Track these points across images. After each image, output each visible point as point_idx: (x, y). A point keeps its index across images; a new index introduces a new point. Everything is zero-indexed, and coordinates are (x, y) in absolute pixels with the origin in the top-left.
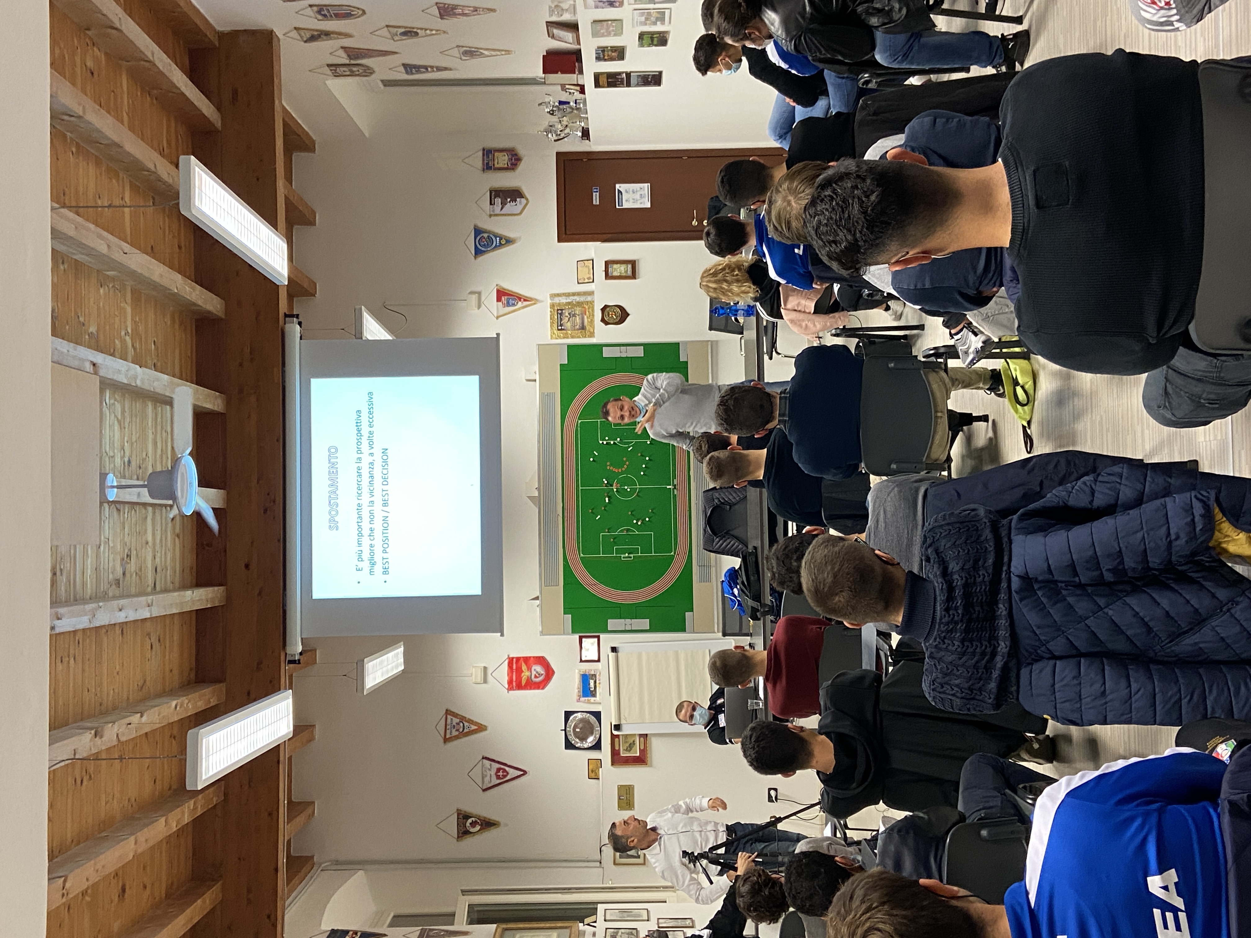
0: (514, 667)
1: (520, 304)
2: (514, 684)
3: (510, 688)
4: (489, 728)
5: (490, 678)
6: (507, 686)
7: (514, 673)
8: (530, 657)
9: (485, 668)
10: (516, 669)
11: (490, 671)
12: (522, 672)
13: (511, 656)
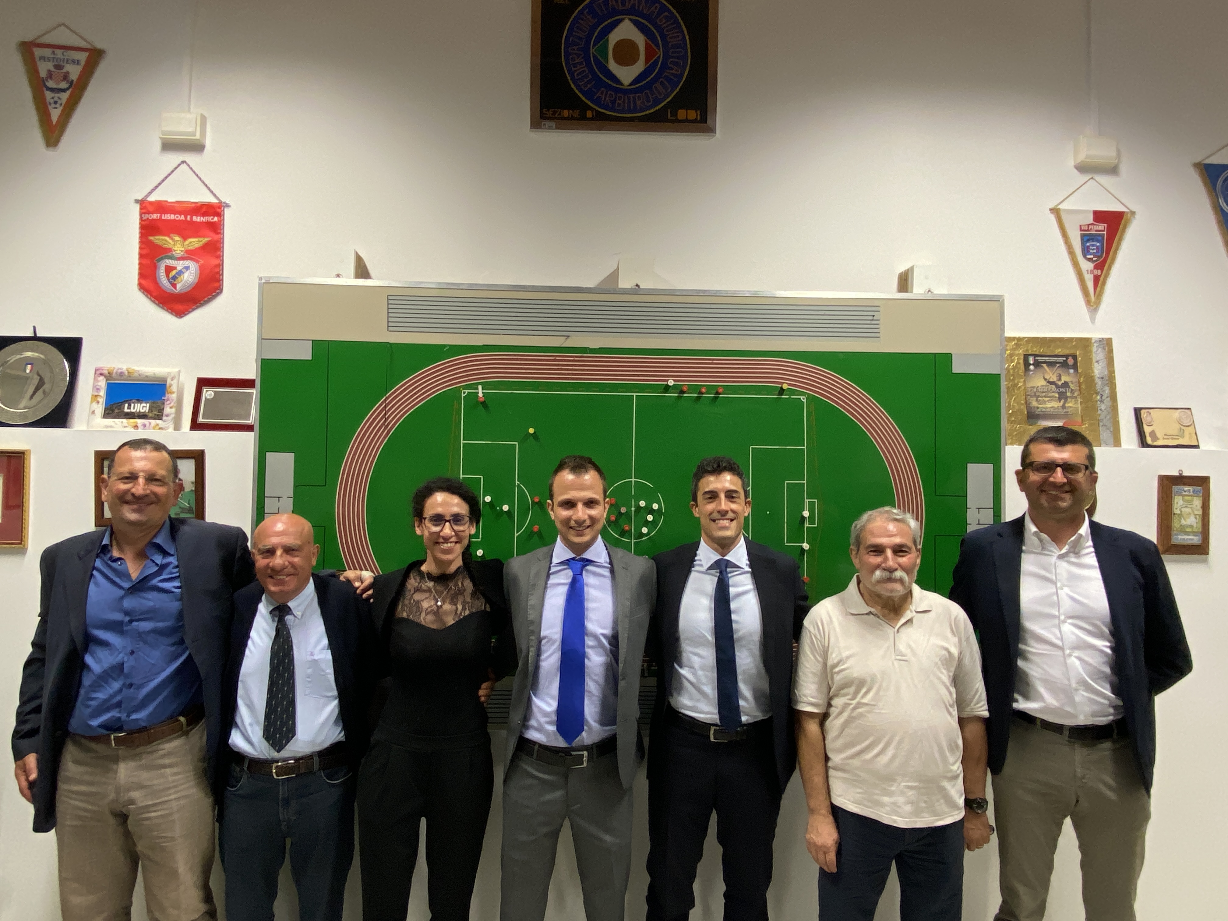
0: (197, 219)
1: (1086, 266)
2: (155, 216)
3: (145, 206)
4: (50, 153)
5: (174, 158)
6: (152, 198)
7: (182, 218)
8: (220, 257)
9: (197, 147)
10: (192, 223)
11: (191, 158)
12: (185, 238)
13: (227, 213)
